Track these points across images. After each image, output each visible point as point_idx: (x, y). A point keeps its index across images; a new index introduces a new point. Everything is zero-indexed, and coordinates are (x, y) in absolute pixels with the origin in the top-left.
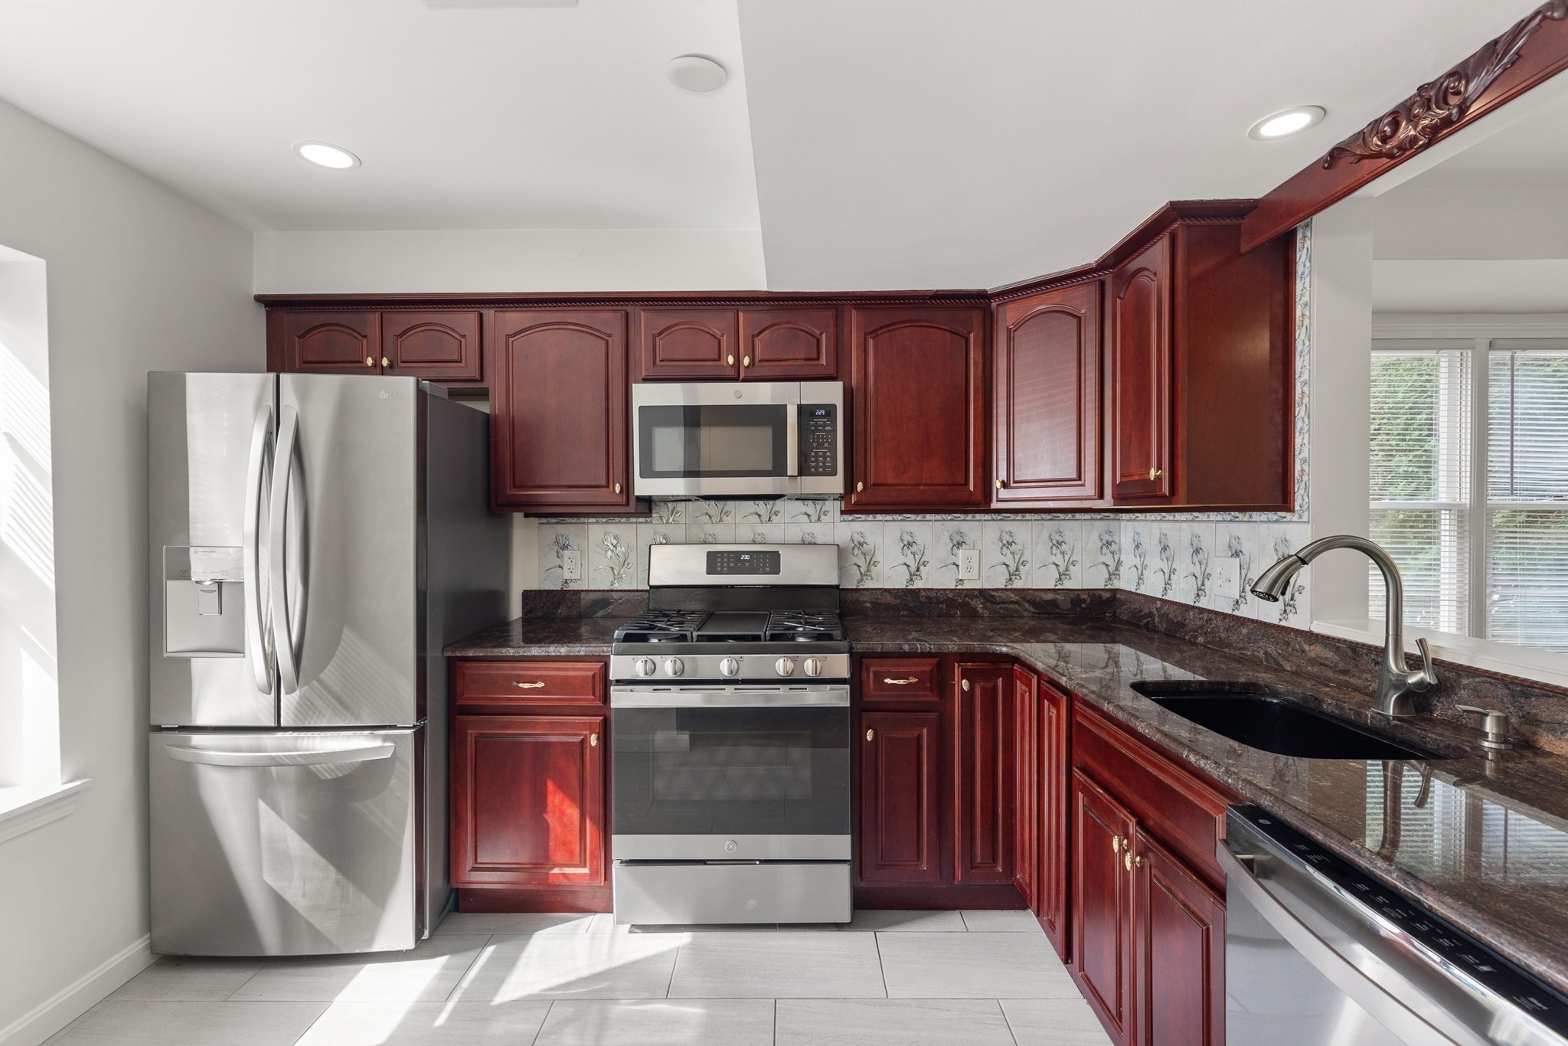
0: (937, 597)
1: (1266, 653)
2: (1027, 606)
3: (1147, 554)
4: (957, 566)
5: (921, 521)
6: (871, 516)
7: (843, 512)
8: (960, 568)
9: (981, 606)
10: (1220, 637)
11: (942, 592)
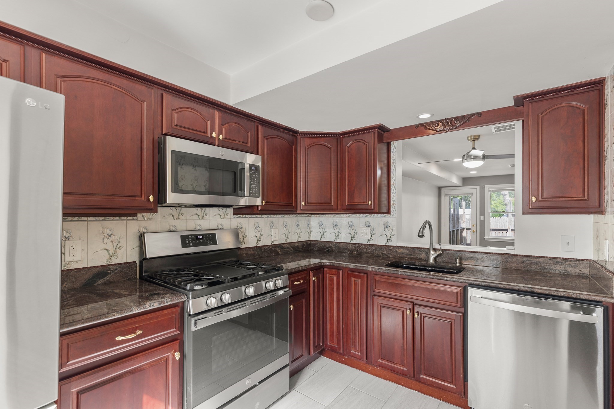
0: (267, 249)
1: (382, 253)
2: (291, 249)
3: (326, 228)
4: (272, 235)
5: (261, 217)
6: (244, 215)
7: (234, 214)
8: (273, 236)
9: (279, 250)
10: (363, 251)
11: (268, 246)
